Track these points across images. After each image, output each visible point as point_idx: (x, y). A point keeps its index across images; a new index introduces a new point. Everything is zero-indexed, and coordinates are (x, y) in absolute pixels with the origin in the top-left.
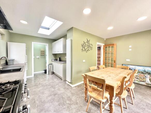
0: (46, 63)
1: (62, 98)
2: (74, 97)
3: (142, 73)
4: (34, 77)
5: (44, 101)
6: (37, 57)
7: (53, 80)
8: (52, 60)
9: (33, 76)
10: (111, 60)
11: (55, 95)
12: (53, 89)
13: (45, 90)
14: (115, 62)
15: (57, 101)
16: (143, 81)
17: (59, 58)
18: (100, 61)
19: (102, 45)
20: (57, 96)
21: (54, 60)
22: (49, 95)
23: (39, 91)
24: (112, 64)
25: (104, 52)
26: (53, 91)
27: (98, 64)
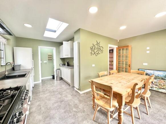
0: (53, 68)
1: (69, 105)
2: (81, 104)
3: (162, 79)
4: (42, 83)
5: (49, 108)
6: (45, 62)
7: (61, 86)
8: (60, 64)
9: (41, 81)
10: (126, 64)
11: (61, 102)
12: (60, 96)
13: (51, 97)
14: (129, 67)
15: (63, 108)
16: (163, 89)
17: (67, 62)
18: (113, 65)
19: (115, 47)
20: (64, 103)
21: (62, 65)
22: (56, 101)
23: (46, 97)
24: (126, 69)
25: (117, 55)
26: (60, 98)
27: (109, 68)
